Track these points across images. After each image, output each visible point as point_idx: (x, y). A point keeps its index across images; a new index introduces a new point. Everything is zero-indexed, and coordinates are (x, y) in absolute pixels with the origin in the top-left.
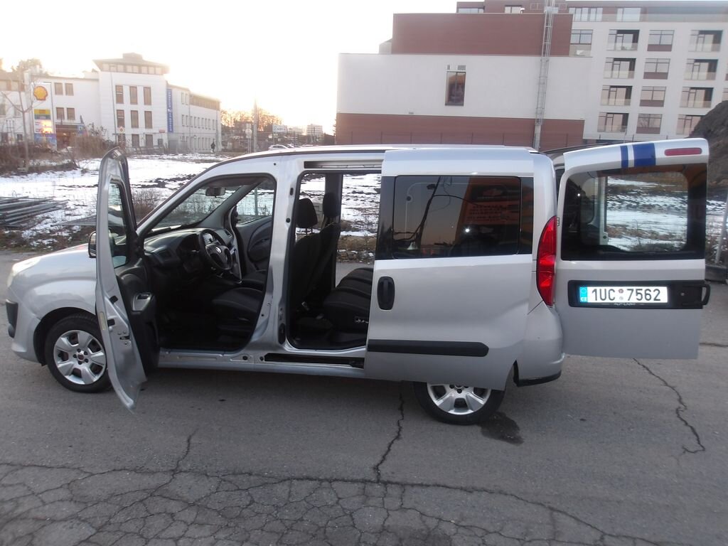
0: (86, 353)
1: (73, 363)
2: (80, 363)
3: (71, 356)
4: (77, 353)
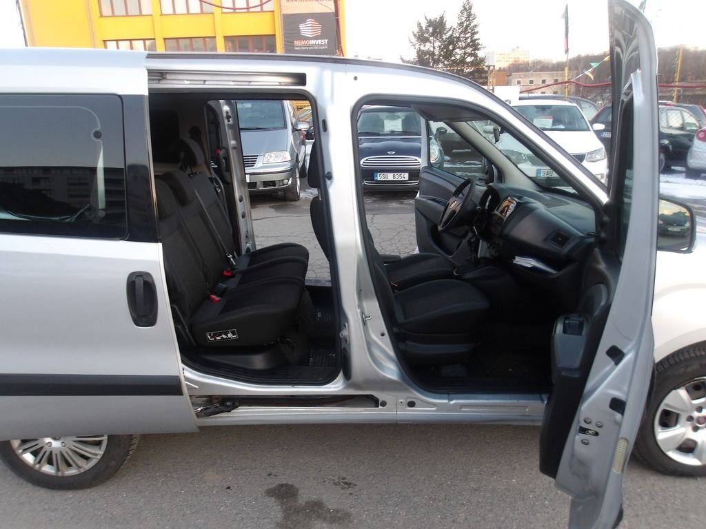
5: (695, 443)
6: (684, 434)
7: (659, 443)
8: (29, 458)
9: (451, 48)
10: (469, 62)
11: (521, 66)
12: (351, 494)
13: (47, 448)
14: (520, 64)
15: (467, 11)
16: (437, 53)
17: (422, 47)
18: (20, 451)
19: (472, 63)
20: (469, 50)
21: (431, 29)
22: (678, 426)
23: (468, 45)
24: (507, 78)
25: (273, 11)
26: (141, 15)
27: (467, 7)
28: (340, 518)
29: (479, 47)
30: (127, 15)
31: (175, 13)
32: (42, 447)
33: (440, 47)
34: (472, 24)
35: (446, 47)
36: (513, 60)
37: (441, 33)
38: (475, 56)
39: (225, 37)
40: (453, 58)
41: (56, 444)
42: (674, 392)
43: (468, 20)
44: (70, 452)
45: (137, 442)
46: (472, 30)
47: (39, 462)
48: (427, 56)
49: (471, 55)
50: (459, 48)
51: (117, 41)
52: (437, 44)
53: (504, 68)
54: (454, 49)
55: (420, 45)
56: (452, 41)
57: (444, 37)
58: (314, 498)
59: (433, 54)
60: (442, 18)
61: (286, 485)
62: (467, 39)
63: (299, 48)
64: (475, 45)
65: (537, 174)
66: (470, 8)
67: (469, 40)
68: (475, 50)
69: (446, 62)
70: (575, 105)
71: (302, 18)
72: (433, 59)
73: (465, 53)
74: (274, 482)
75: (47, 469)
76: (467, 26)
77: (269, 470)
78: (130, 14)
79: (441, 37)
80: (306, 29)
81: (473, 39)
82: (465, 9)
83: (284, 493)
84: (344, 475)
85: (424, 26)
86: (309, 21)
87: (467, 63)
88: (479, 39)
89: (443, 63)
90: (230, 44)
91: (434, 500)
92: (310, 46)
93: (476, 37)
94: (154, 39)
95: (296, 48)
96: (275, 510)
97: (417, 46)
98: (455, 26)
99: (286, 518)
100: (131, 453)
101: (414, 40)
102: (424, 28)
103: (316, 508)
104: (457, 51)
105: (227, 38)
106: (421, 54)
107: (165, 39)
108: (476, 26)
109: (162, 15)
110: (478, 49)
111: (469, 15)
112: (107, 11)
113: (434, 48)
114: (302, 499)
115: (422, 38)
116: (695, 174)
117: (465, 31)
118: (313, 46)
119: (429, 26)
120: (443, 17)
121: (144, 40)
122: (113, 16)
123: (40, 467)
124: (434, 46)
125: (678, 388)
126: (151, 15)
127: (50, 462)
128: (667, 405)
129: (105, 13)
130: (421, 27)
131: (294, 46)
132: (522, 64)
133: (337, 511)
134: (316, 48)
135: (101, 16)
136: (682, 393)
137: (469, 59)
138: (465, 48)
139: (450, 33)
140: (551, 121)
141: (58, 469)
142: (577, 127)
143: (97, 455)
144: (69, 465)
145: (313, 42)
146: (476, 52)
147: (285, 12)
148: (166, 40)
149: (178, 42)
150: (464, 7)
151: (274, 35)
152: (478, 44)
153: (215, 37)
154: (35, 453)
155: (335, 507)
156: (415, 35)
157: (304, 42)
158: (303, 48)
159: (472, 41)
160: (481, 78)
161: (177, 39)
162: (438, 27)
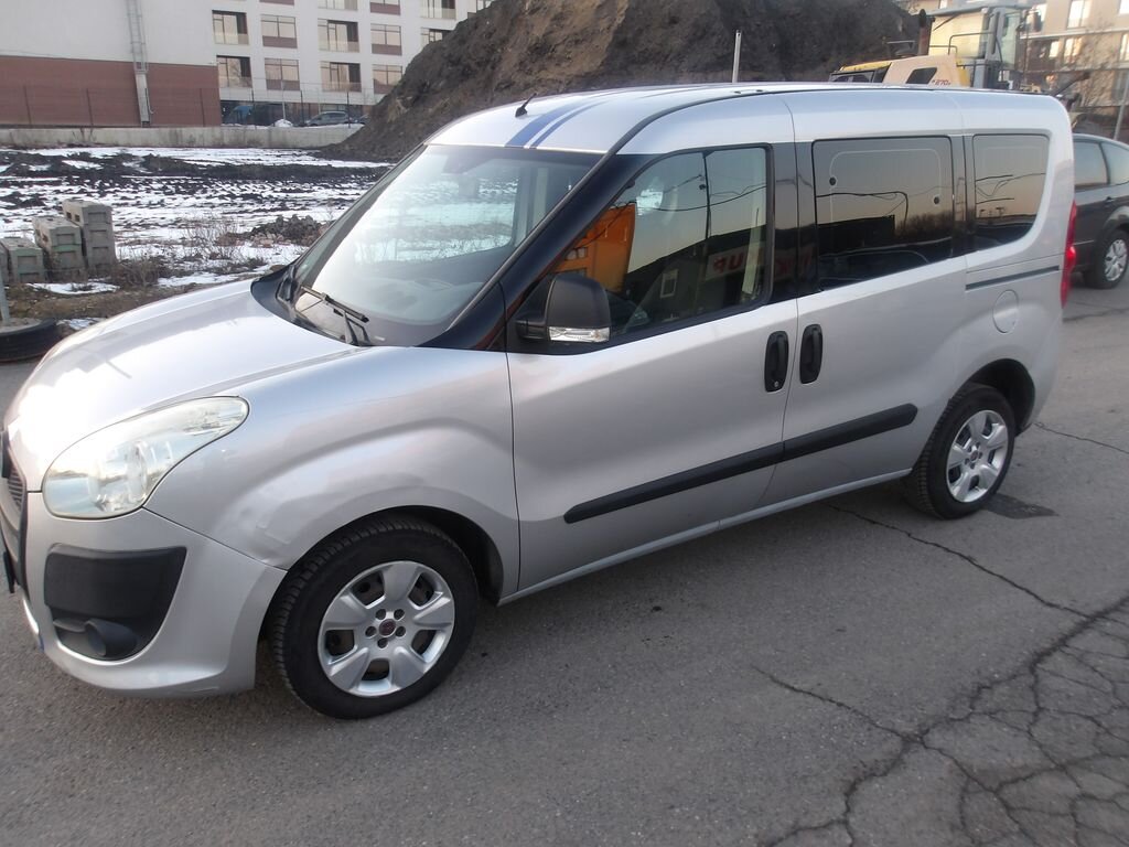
0: (398, 614)
1: (364, 651)
2: (382, 643)
3: (359, 635)
4: (378, 622)
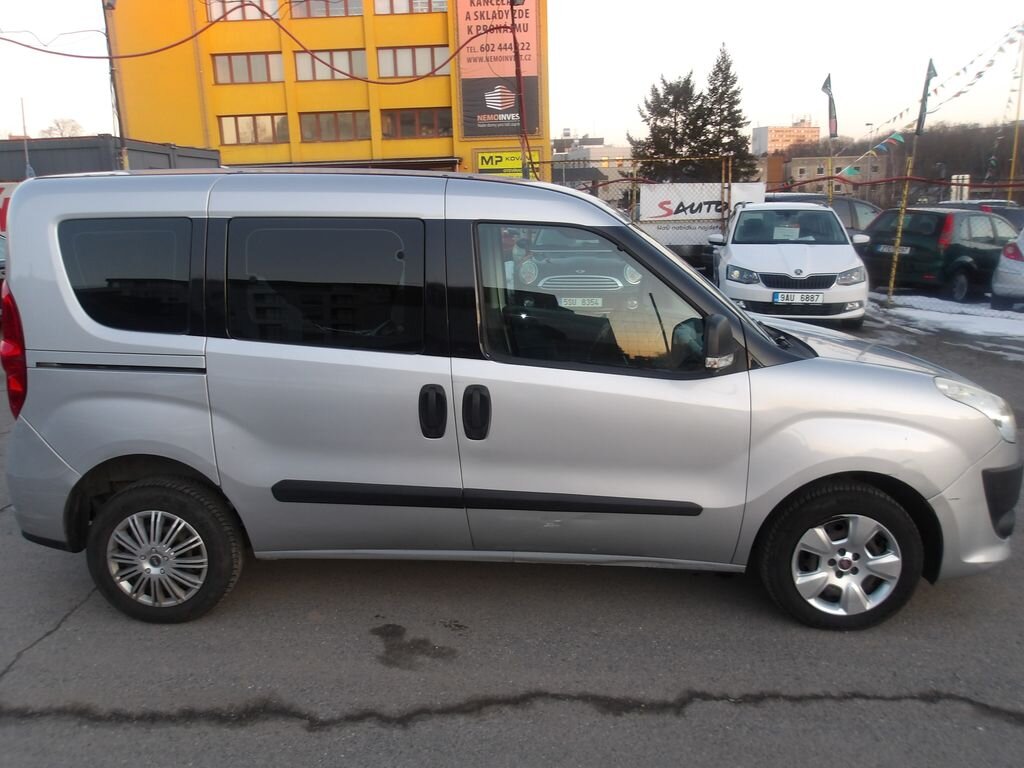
5: (839, 590)
6: (827, 579)
7: (798, 588)
8: (125, 585)
9: (700, 123)
10: (726, 144)
11: (807, 148)
12: (461, 635)
13: (145, 574)
14: (805, 146)
15: (723, 71)
16: (680, 131)
17: (659, 123)
18: (118, 578)
19: (730, 146)
20: (726, 127)
21: (671, 98)
22: (819, 569)
23: (724, 120)
24: (784, 165)
25: (449, 75)
26: (269, 81)
27: (723, 67)
28: (444, 654)
29: (741, 122)
30: (251, 82)
31: (315, 80)
32: (141, 574)
33: (684, 122)
34: (731, 90)
35: (693, 122)
36: (795, 138)
37: (686, 104)
38: (735, 134)
39: (381, 110)
40: (703, 138)
41: (155, 571)
42: (810, 530)
43: (725, 85)
44: (169, 580)
45: (238, 575)
46: (731, 98)
47: (136, 591)
48: (666, 135)
49: (728, 133)
50: (711, 123)
51: (236, 117)
52: (680, 118)
53: (782, 151)
54: (705, 125)
55: (656, 120)
56: (703, 114)
57: (691, 108)
58: (421, 636)
59: (674, 132)
60: (687, 82)
61: (394, 626)
62: (722, 111)
63: (484, 126)
64: (735, 120)
65: (773, 298)
66: (728, 68)
67: (726, 113)
68: (734, 126)
69: (693, 144)
70: (830, 209)
71: (488, 84)
72: (674, 139)
73: (720, 131)
74: (381, 623)
75: (144, 599)
76: (723, 93)
77: (376, 613)
78: (254, 80)
79: (686, 108)
80: (494, 99)
81: (733, 110)
82: (720, 69)
83: (390, 633)
84: (457, 619)
85: (661, 92)
86: (498, 89)
87: (723, 145)
88: (740, 111)
89: (689, 144)
90: (389, 120)
91: (547, 642)
92: (499, 122)
93: (736, 108)
94: (286, 114)
95: (479, 126)
96: (379, 645)
97: (651, 121)
98: (706, 93)
99: (387, 653)
100: (231, 585)
101: (647, 113)
102: (662, 96)
103: (422, 646)
104: (709, 127)
105: (385, 113)
106: (657, 132)
107: (300, 114)
108: (736, 93)
109: (297, 81)
110: (740, 126)
111: (726, 77)
112: (223, 77)
113: (676, 124)
114: (409, 637)
115: (657, 108)
116: (1005, 303)
117: (720, 100)
118: (504, 122)
119: (668, 93)
120: (688, 80)
121: (272, 115)
122: (233, 83)
123: (137, 597)
124: (677, 121)
125: (815, 527)
126: (283, 82)
127: (147, 592)
128: (804, 545)
129: (221, 79)
130: (658, 95)
131: (476, 122)
132: (808, 145)
133: (443, 648)
134: (508, 125)
135: (217, 83)
136: (820, 532)
137: (726, 140)
138: (720, 124)
139: (699, 103)
140: (798, 230)
141: (156, 600)
142: (836, 239)
143: (196, 584)
144: (167, 595)
145: (502, 117)
146: (737, 129)
147: (463, 76)
148: (302, 116)
149: (317, 118)
150: (718, 66)
151: (450, 108)
152: (739, 118)
153: (368, 111)
154: (132, 581)
155: (441, 645)
156: (648, 106)
157: (490, 117)
158: (489, 125)
159: (730, 114)
160: (744, 166)
161: (317, 113)
162: (680, 93)
